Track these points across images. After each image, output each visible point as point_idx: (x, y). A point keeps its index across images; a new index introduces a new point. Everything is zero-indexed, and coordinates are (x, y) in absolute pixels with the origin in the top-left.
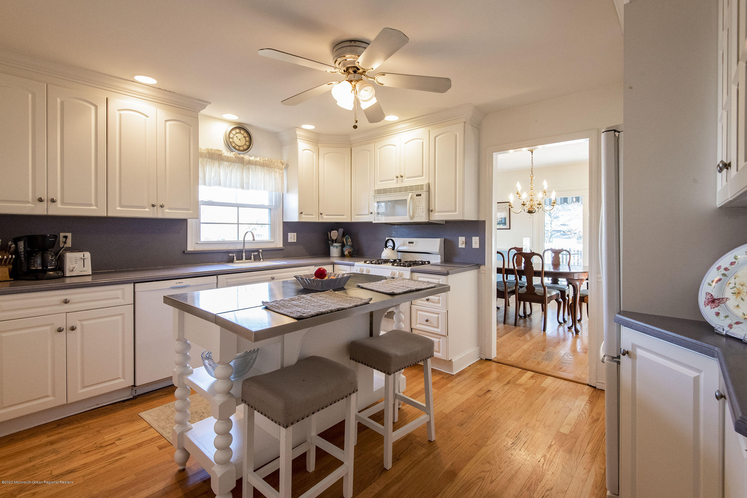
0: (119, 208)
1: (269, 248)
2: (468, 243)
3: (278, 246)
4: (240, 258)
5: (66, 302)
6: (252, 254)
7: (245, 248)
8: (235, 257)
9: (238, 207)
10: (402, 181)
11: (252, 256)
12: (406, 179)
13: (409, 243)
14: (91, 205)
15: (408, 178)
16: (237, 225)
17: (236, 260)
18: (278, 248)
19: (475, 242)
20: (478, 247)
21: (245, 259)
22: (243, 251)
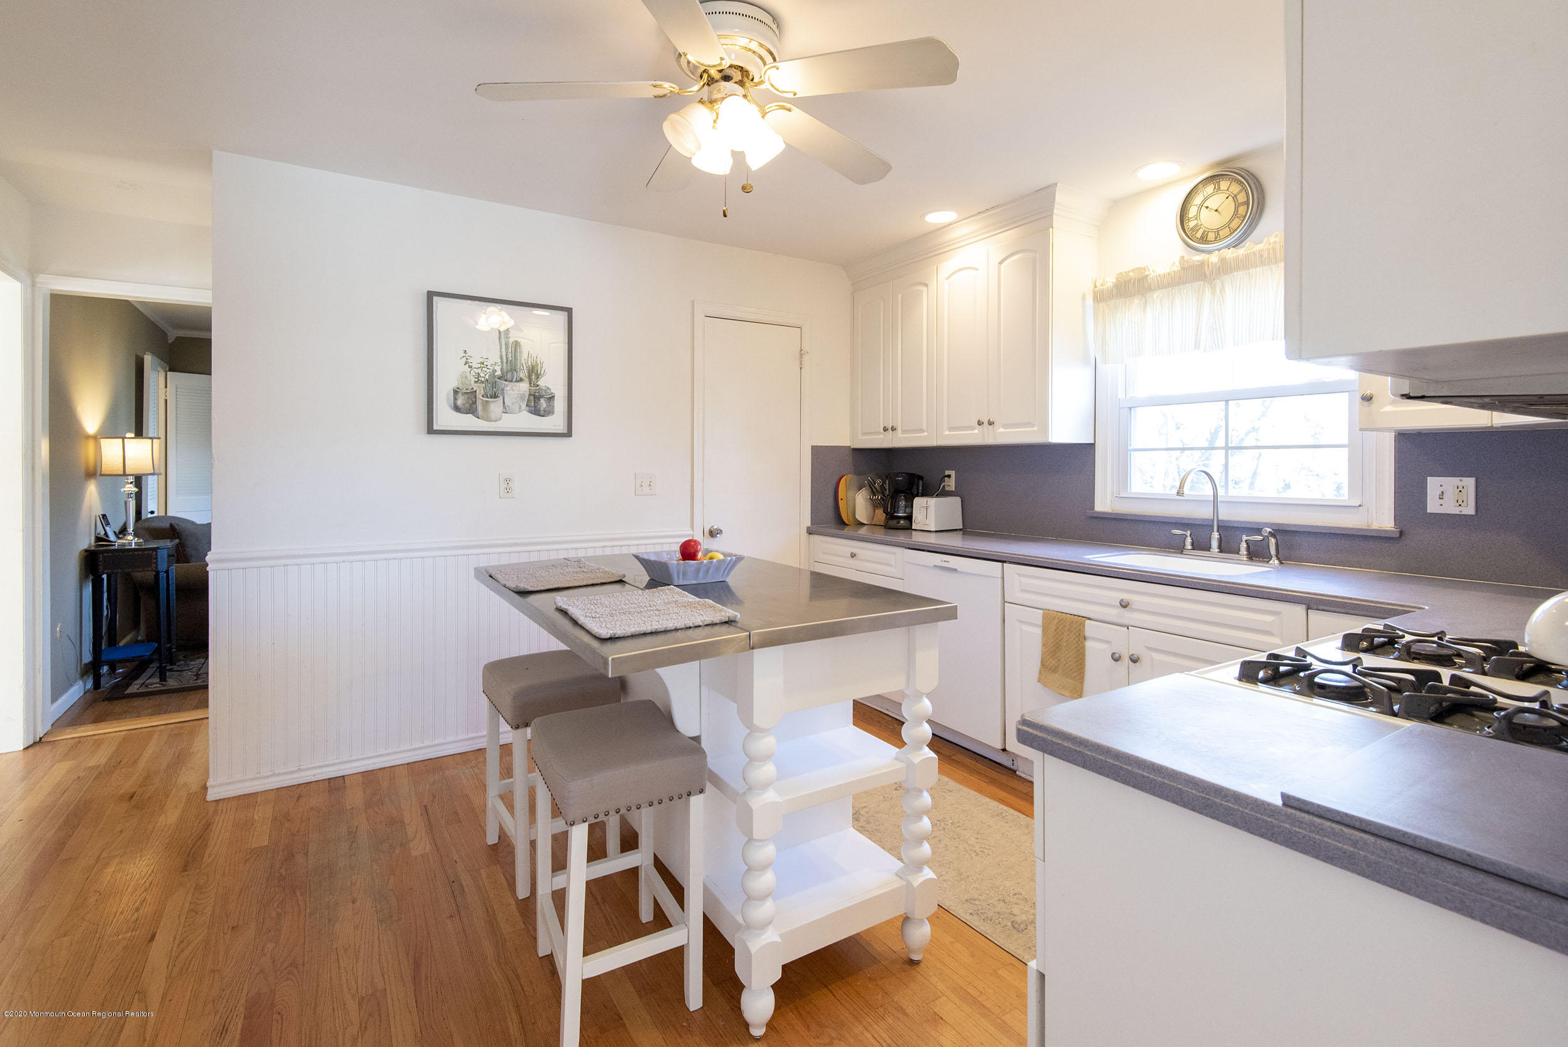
0: (947, 433)
1: (1325, 527)
3: (1375, 526)
4: (1201, 546)
5: (853, 555)
6: (1245, 538)
7: (1220, 518)
8: (1189, 540)
9: (1227, 401)
11: (1244, 546)
14: (922, 431)
16: (1223, 451)
17: (1190, 547)
18: (1373, 530)
21: (1217, 550)
22: (1213, 526)
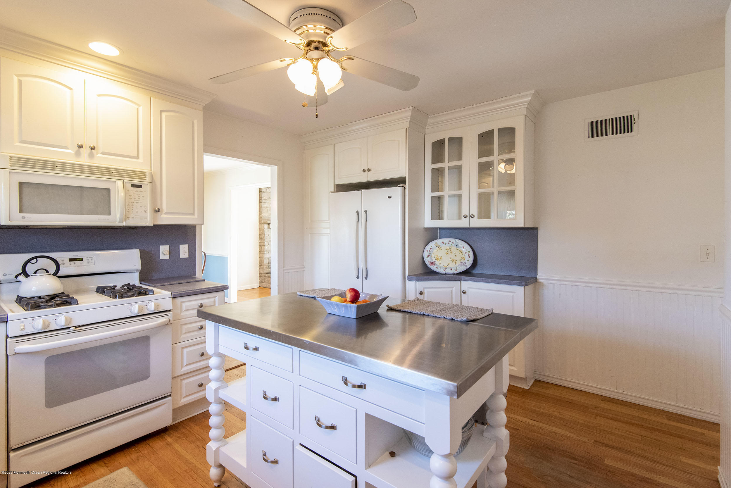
2: (174, 252)
10: (91, 156)
12: (100, 155)
13: (71, 260)
15: (103, 153)
19: (184, 251)
20: (187, 256)
